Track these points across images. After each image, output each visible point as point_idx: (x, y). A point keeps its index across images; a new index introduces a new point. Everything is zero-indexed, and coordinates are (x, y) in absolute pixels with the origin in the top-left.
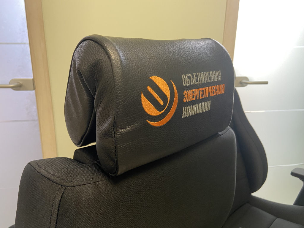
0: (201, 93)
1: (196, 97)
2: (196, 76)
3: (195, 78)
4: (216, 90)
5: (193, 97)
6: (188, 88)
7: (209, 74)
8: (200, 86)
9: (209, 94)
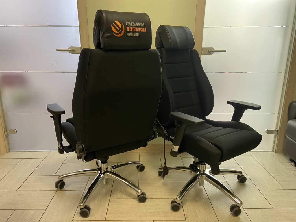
0: (134, 29)
1: (132, 30)
2: (132, 23)
3: (131, 24)
4: (142, 30)
5: (131, 30)
6: (128, 26)
7: (138, 23)
8: (133, 27)
9: (138, 30)
